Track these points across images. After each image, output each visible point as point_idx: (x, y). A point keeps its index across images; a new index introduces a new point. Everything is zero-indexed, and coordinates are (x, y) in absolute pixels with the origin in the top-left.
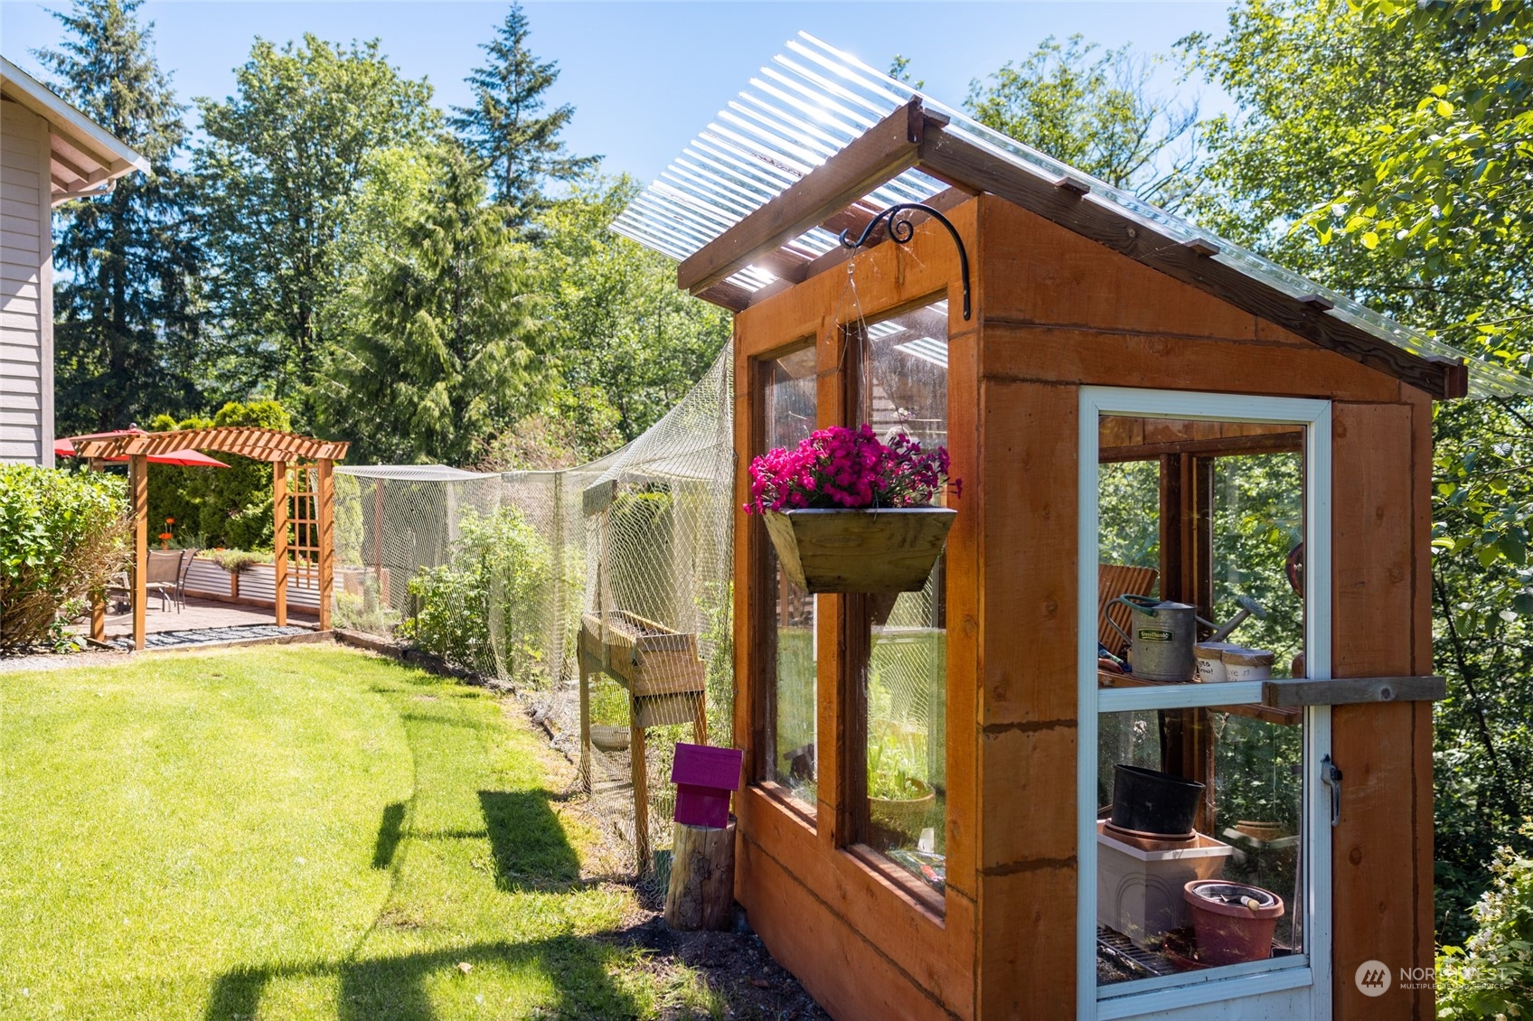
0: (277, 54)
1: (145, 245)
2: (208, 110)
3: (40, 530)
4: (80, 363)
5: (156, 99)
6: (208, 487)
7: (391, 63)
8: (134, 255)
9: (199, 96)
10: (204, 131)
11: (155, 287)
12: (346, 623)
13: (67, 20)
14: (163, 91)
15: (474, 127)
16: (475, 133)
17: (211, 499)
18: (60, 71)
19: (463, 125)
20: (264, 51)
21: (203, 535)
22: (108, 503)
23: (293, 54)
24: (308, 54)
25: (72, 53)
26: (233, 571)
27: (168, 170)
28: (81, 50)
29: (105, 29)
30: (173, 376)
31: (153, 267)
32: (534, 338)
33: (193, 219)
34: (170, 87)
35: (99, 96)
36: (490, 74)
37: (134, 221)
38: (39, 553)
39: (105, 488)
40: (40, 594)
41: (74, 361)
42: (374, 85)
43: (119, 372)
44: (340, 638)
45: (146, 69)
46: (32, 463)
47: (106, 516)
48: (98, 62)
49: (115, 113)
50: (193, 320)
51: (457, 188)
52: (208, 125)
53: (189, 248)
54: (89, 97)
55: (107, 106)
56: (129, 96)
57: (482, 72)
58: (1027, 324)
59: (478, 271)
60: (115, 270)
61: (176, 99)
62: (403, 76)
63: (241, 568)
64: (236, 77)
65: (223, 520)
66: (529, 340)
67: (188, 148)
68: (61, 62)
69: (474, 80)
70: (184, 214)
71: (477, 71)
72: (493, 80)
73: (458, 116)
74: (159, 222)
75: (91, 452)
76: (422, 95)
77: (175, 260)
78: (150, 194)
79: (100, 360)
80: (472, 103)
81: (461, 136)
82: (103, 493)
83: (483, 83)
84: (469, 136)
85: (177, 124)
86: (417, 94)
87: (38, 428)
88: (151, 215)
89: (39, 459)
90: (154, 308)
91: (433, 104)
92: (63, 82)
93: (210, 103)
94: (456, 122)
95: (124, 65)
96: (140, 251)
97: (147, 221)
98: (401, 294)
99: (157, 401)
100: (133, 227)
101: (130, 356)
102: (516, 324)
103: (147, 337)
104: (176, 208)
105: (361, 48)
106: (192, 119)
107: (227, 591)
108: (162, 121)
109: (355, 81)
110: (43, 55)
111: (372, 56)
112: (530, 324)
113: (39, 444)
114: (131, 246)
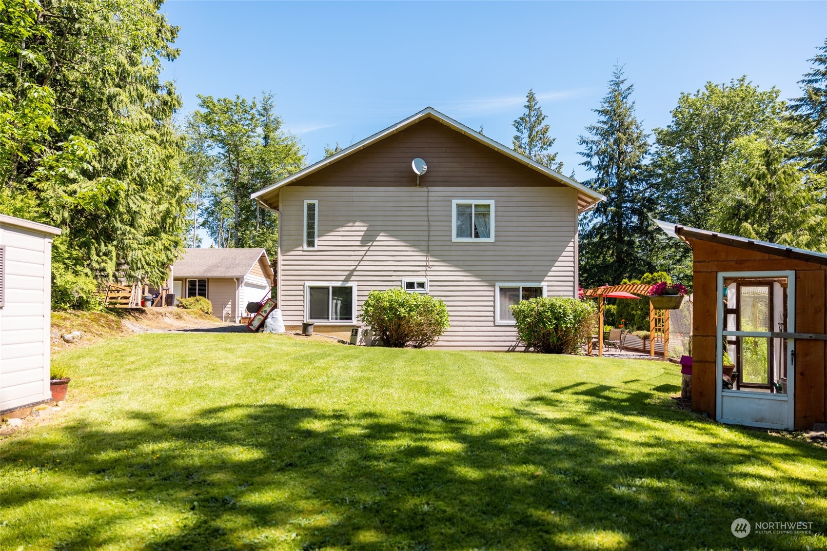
0: (692, 98)
1: (630, 202)
2: (659, 134)
3: (571, 317)
4: (604, 257)
5: (635, 135)
6: (638, 307)
7: (752, 86)
8: (626, 207)
9: (655, 128)
10: (657, 145)
11: (635, 219)
12: (675, 356)
13: (600, 111)
14: (639, 131)
15: (804, 108)
16: (804, 110)
17: (639, 312)
18: (597, 134)
19: (796, 108)
20: (684, 98)
21: (635, 327)
22: (590, 309)
23: (700, 95)
24: (707, 93)
25: (601, 125)
26: (643, 339)
27: (640, 166)
28: (604, 123)
29: (614, 111)
30: (642, 260)
31: (634, 211)
32: (815, 228)
33: (652, 186)
34: (641, 129)
35: (612, 141)
36: (815, 75)
37: (626, 192)
38: (571, 323)
39: (590, 305)
40: (572, 335)
41: (601, 256)
42: (743, 99)
43: (620, 260)
44: (671, 360)
45: (631, 123)
46: (572, 298)
47: (589, 313)
48: (612, 125)
49: (618, 146)
50: (651, 233)
51: (769, 157)
52: (658, 141)
53: (650, 200)
54: (608, 142)
55: (614, 144)
56: (624, 138)
57: (809, 74)
58: (704, 261)
59: (780, 197)
60: (618, 216)
61: (644, 133)
62: (760, 90)
63: (646, 338)
64: (671, 115)
65: (643, 320)
66: (812, 229)
67: (650, 154)
68: (597, 130)
69: (803, 81)
70: (647, 184)
71: (806, 75)
72: (817, 77)
73: (793, 103)
74: (637, 190)
75: (588, 294)
76: (773, 95)
77: (643, 206)
78: (632, 179)
79: (612, 255)
80: (802, 94)
81: (795, 114)
82: (589, 306)
83: (810, 81)
84: (801, 113)
85: (645, 144)
86: (769, 97)
87: (574, 287)
88: (634, 187)
89: (574, 296)
90: (636, 229)
91: (778, 100)
92: (597, 138)
93: (660, 130)
94: (792, 107)
95: (622, 124)
96: (629, 205)
97: (632, 190)
98: (737, 215)
99: (634, 272)
100: (626, 194)
101: (623, 252)
102: (803, 222)
103: (631, 243)
104: (644, 183)
105: (736, 82)
106: (651, 140)
107: (641, 347)
108: (638, 144)
109: (731, 101)
110: (590, 129)
111: (742, 85)
112: (812, 221)
113: (574, 291)
114: (625, 203)
